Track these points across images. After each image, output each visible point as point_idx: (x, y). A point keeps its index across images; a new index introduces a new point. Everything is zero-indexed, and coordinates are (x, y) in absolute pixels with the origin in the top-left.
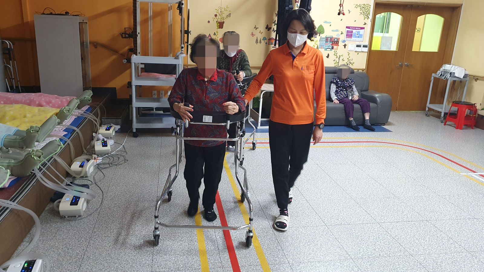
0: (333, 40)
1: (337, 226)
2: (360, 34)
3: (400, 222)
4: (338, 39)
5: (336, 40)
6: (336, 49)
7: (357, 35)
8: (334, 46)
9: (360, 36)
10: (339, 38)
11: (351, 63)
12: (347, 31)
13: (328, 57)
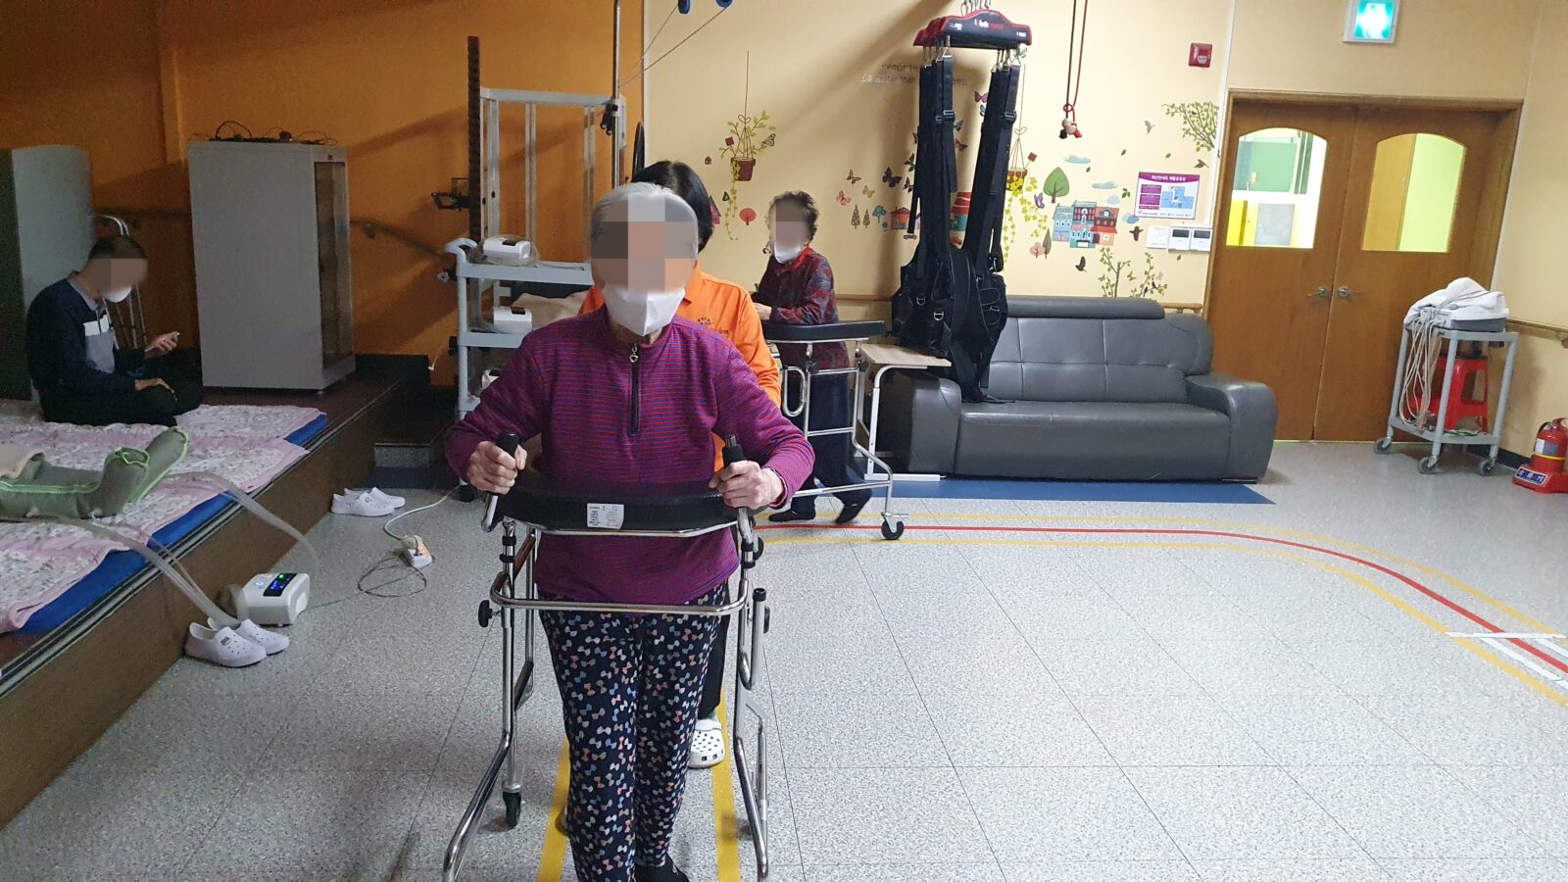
0: (1097, 215)
2: (1185, 195)
3: (1188, 768)
4: (1114, 213)
5: (1106, 214)
6: (1105, 243)
7: (1176, 198)
8: (1101, 234)
9: (1185, 203)
10: (1118, 210)
11: (1157, 286)
12: (1142, 186)
13: (1081, 267)
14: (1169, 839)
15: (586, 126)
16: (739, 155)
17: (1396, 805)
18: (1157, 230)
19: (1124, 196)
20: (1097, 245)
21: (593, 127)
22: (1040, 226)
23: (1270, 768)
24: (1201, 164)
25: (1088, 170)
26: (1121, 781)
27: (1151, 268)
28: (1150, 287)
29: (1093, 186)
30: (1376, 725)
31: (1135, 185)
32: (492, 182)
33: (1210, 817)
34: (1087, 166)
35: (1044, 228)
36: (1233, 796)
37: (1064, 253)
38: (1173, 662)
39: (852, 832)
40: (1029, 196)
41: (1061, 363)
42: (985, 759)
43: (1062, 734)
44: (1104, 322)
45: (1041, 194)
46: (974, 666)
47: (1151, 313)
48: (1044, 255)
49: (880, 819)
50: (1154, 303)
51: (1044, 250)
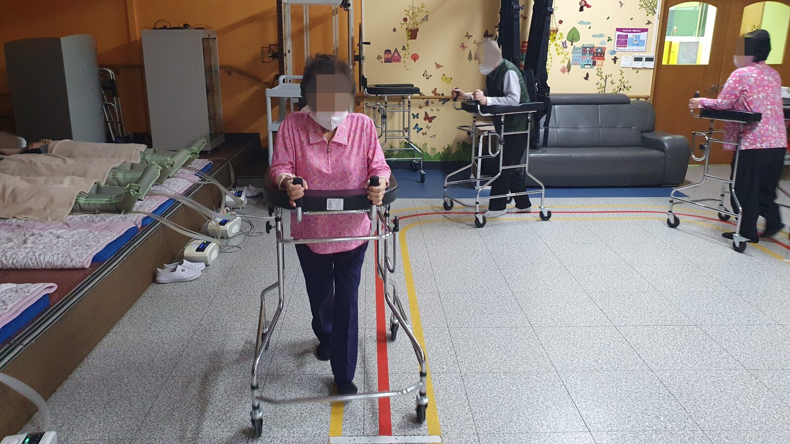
0: (595, 51)
2: (641, 39)
5: (599, 50)
6: (599, 65)
7: (636, 41)
8: (597, 61)
9: (641, 43)
10: (605, 48)
11: (626, 87)
12: (618, 35)
13: (586, 78)
14: (642, 361)
15: (333, 15)
16: (410, 26)
17: (758, 344)
18: (626, 59)
19: (608, 41)
20: (595, 67)
21: (337, 15)
22: (565, 58)
23: (692, 326)
24: (649, 23)
25: (590, 28)
26: (616, 333)
27: (623, 78)
28: (622, 87)
29: (593, 36)
30: (747, 305)
31: (614, 35)
32: (288, 45)
33: (662, 350)
34: (589, 26)
35: (567, 59)
36: (674, 340)
37: (578, 71)
38: (640, 276)
39: (484, 358)
40: (559, 42)
41: (577, 128)
42: (547, 323)
43: (585, 311)
44: (599, 106)
45: (566, 41)
46: (539, 279)
47: (624, 101)
48: (567, 72)
49: (497, 352)
50: (625, 96)
51: (567, 70)
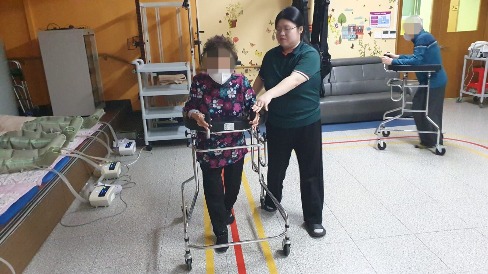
0: (357, 29)
1: (365, 240)
3: (440, 232)
5: (360, 28)
6: (360, 38)
7: (383, 20)
8: (358, 35)
9: (386, 21)
10: (363, 26)
11: (378, 51)
12: (372, 17)
13: (352, 47)
15: (177, 13)
16: (231, 19)
18: (378, 32)
19: (365, 21)
20: (357, 39)
21: (180, 14)
22: (337, 34)
24: (391, 7)
25: (353, 13)
26: (417, 240)
27: (376, 45)
28: (376, 52)
31: (368, 17)
32: (146, 36)
35: (339, 35)
36: (461, 243)
37: (346, 43)
38: (417, 189)
40: (333, 24)
41: (349, 81)
43: (388, 222)
44: (362, 65)
45: (337, 23)
46: (347, 198)
51: (339, 43)
